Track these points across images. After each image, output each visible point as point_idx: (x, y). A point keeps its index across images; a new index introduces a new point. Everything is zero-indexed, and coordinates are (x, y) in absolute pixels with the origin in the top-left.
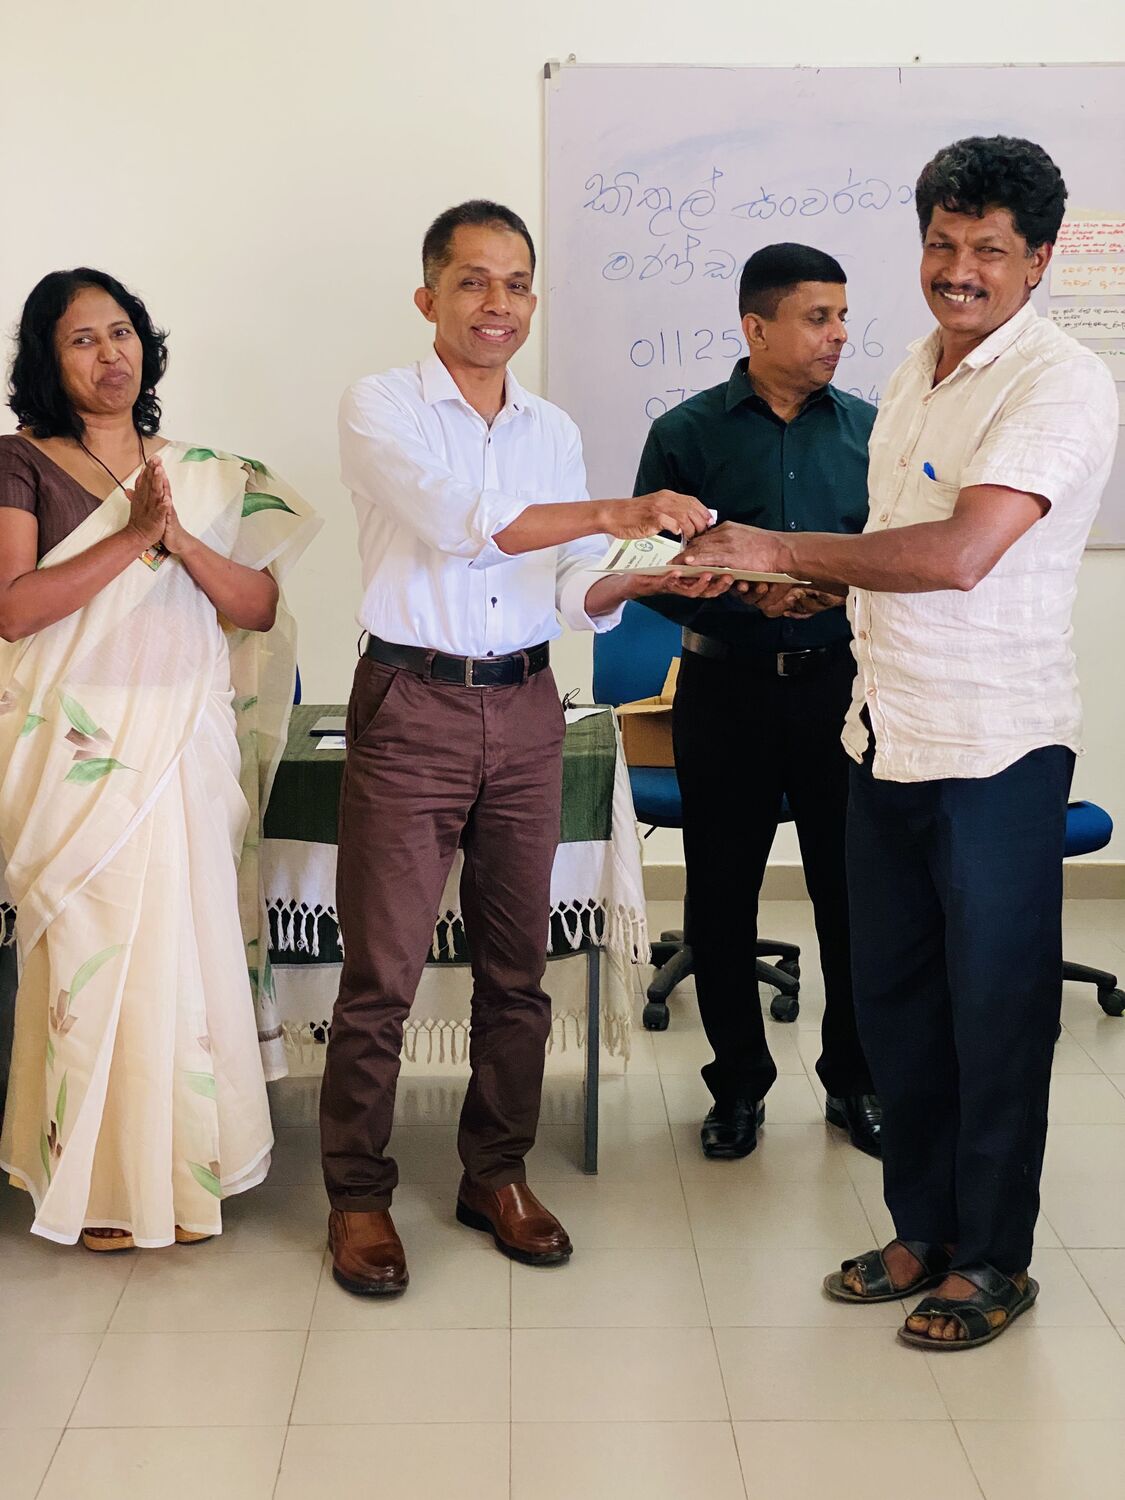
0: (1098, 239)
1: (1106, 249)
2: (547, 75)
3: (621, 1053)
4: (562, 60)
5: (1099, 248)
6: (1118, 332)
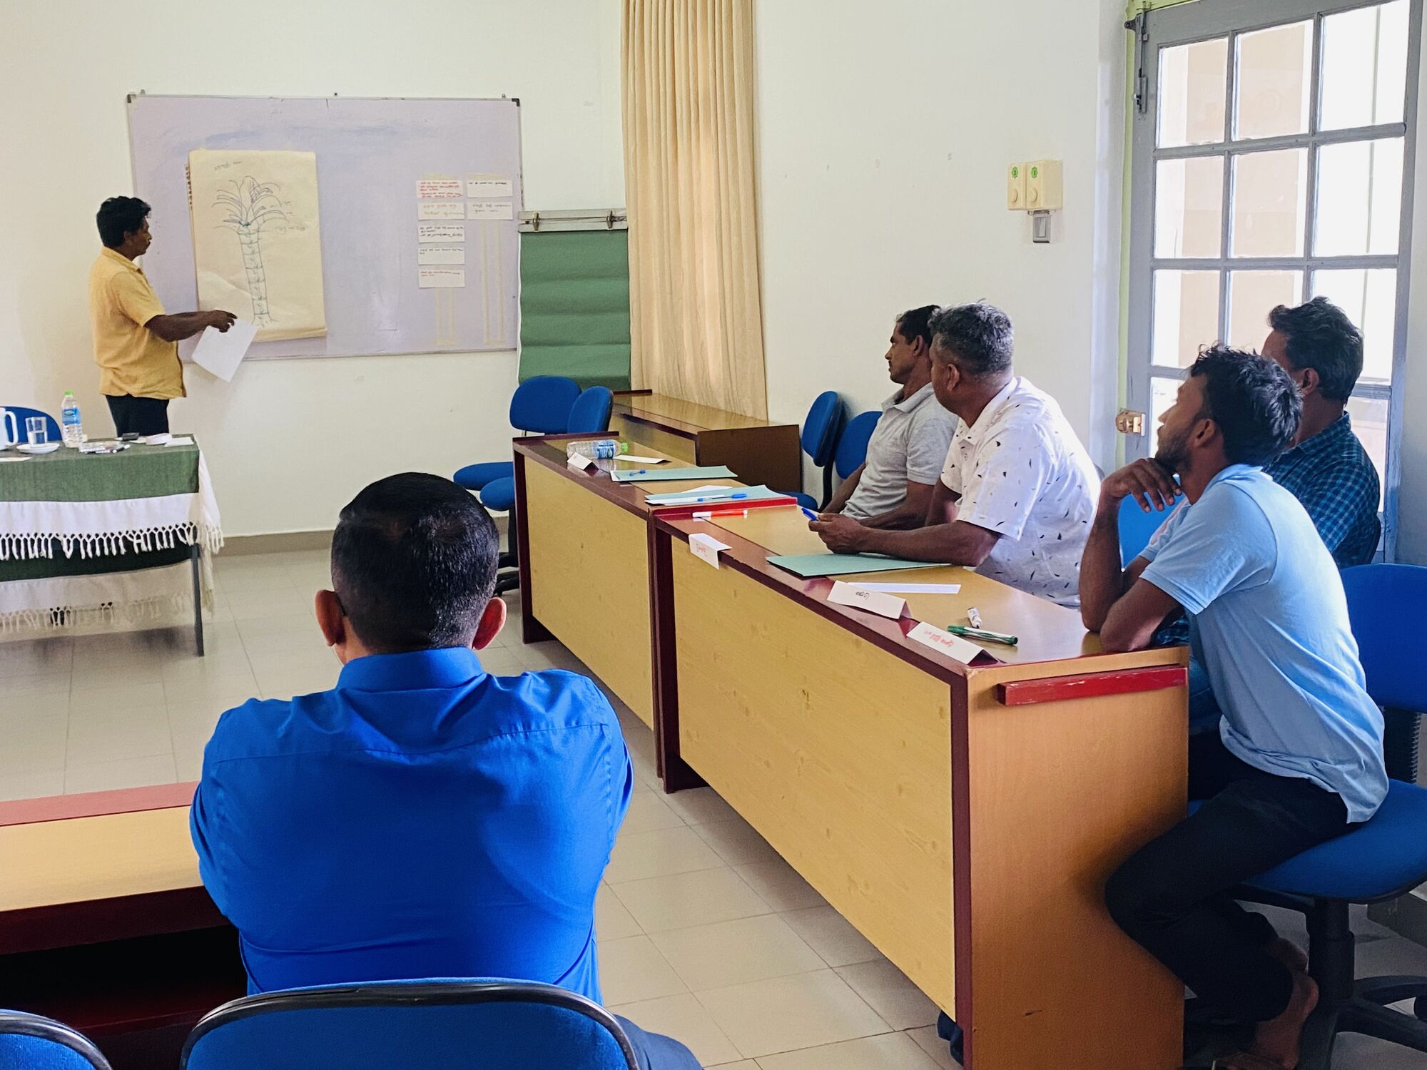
0: (441, 190)
1: (445, 196)
2: (129, 101)
4: (137, 92)
5: (442, 195)
6: (456, 239)
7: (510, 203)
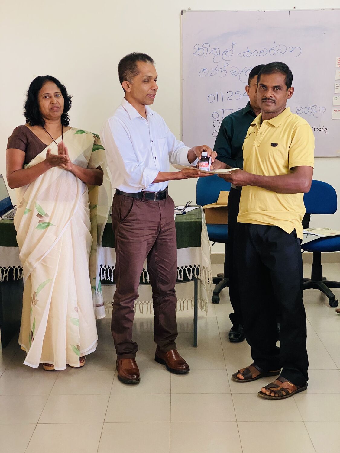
2: (182, 14)
3: (205, 311)
4: (186, 9)
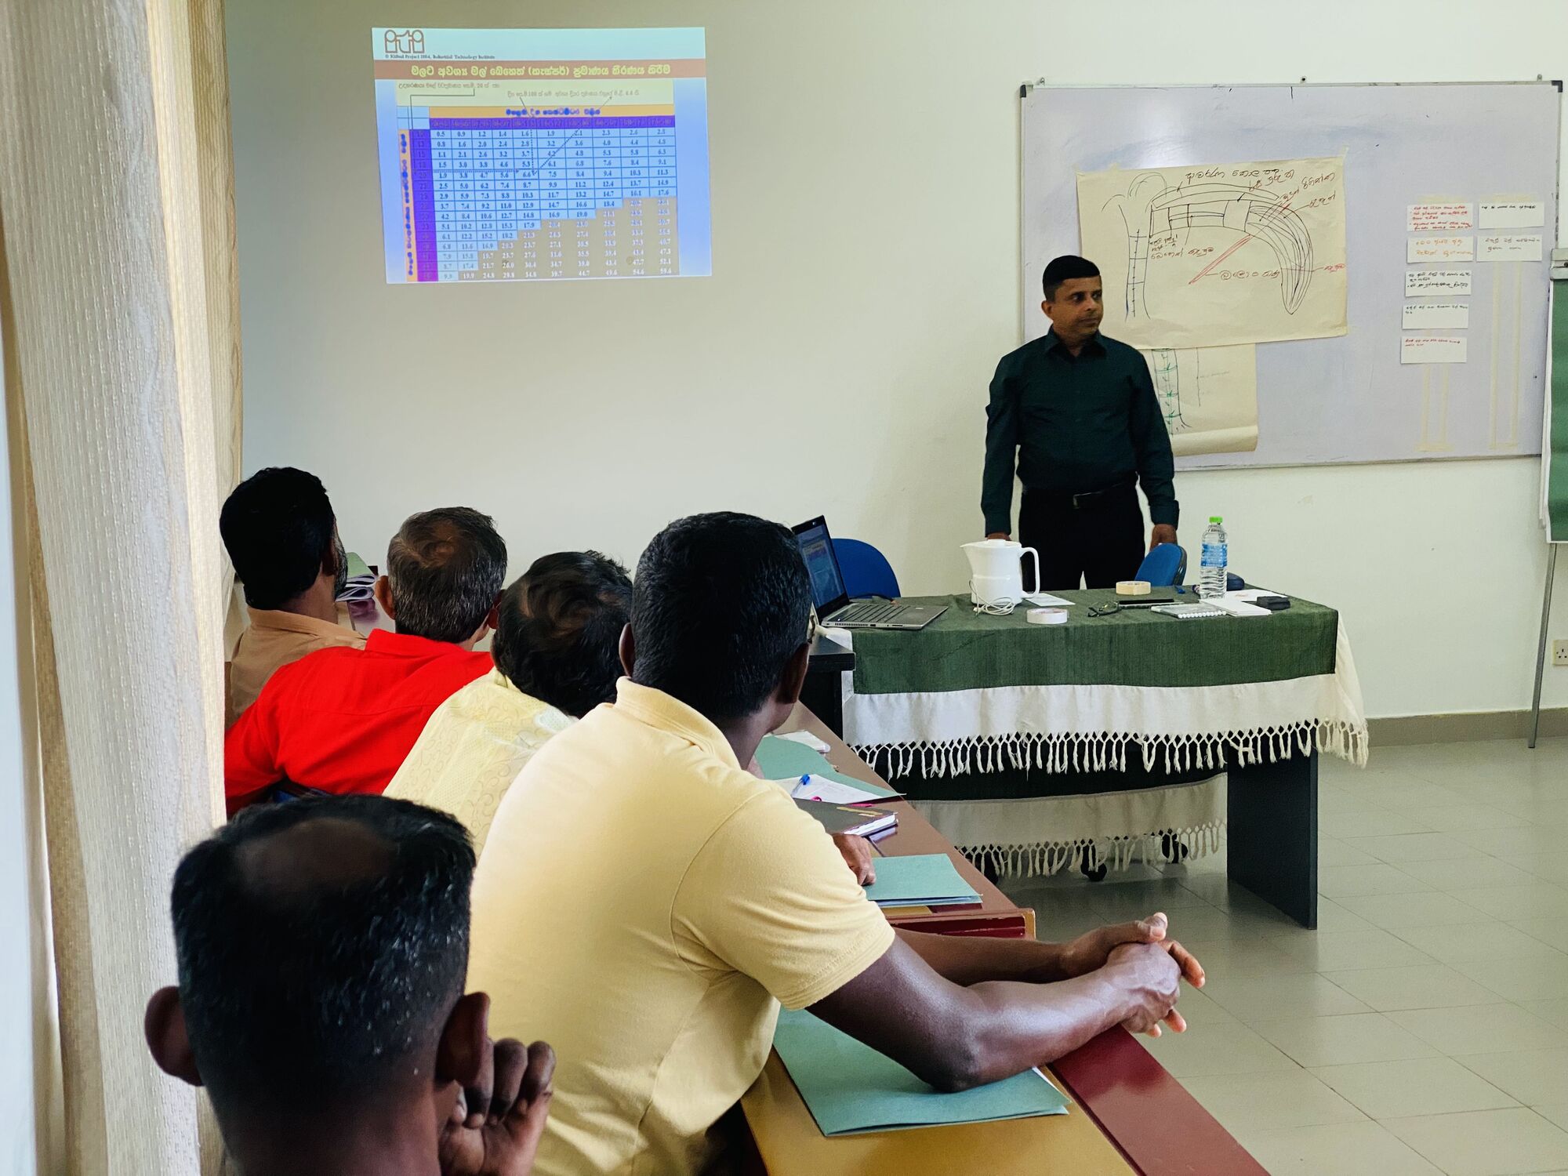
0: (1442, 218)
4: (1033, 82)
6: (1458, 290)
7: (1537, 237)
